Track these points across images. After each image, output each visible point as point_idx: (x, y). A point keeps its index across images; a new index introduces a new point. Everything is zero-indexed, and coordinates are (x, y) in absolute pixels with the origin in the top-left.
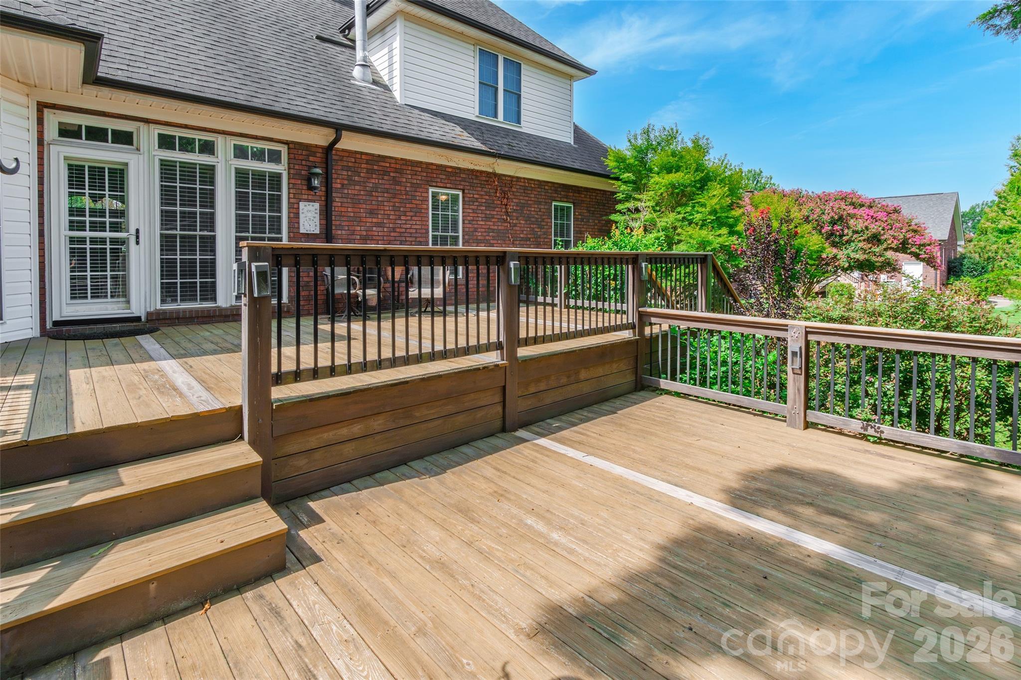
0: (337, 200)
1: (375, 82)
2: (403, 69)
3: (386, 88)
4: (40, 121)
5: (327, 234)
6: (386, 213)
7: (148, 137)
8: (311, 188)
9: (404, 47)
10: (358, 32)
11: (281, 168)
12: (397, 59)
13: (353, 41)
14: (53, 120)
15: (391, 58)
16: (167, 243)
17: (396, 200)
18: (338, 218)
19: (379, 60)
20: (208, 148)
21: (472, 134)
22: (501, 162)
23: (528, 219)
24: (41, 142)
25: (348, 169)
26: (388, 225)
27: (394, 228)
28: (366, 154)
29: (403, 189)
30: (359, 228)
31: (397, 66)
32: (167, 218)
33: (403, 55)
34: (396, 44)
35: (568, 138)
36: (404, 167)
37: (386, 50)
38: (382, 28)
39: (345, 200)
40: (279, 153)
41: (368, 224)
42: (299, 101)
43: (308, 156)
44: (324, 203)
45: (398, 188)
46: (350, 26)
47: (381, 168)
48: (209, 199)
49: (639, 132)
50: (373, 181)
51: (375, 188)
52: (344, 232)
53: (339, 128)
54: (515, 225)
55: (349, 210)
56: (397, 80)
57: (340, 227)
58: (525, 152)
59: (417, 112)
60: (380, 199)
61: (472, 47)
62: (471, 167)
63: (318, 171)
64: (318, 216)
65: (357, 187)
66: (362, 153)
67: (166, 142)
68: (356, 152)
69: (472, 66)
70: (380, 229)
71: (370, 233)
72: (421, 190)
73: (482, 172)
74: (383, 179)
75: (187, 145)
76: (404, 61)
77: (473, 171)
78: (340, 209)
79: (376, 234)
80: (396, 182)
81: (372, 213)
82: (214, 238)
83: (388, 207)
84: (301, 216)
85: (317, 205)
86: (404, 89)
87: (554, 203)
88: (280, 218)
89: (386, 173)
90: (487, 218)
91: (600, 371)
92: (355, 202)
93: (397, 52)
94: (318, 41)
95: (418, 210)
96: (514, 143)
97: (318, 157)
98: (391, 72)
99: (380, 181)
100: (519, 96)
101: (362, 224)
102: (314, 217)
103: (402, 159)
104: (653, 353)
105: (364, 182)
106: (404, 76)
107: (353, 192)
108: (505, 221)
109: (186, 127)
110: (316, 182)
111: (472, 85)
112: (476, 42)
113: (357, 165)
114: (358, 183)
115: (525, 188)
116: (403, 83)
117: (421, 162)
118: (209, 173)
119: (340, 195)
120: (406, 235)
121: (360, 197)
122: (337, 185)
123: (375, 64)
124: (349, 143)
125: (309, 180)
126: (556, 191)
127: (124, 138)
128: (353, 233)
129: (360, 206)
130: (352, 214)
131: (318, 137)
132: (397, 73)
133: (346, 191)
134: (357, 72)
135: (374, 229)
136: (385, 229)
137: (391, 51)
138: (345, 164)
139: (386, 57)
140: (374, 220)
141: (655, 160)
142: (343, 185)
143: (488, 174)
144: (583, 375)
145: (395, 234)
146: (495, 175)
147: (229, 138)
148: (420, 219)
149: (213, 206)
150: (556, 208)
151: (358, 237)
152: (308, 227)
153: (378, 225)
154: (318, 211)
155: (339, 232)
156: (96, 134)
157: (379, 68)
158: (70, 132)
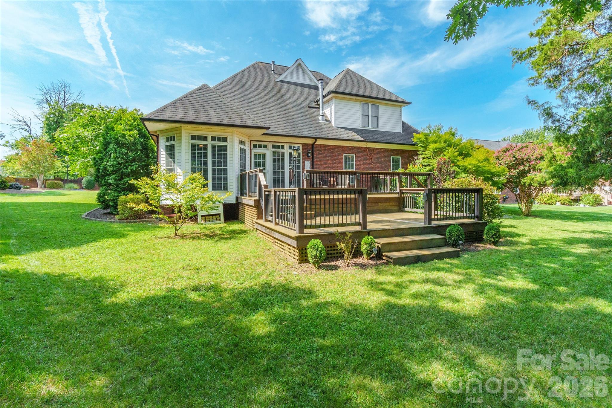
0: (315, 159)
1: (326, 120)
2: (335, 115)
3: (329, 121)
4: (250, 144)
7: (270, 146)
8: (308, 156)
9: (335, 108)
10: (320, 103)
11: (300, 151)
12: (333, 112)
13: (319, 105)
14: (252, 144)
15: (331, 111)
16: (274, 172)
17: (333, 159)
18: (316, 165)
19: (327, 112)
20: (283, 147)
21: (358, 134)
22: (368, 143)
23: (380, 163)
24: (250, 149)
25: (318, 150)
28: (324, 145)
29: (335, 155)
31: (333, 114)
32: (274, 166)
33: (335, 110)
34: (333, 107)
35: (400, 130)
36: (335, 148)
37: (329, 109)
38: (328, 101)
39: (318, 160)
40: (300, 147)
42: (305, 132)
43: (307, 147)
44: (312, 161)
45: (333, 155)
46: (318, 101)
48: (283, 161)
49: (425, 128)
50: (326, 153)
51: (326, 155)
53: (316, 138)
54: (375, 166)
55: (319, 162)
56: (333, 119)
57: (316, 168)
58: (379, 138)
59: (339, 129)
60: (328, 159)
61: (359, 103)
62: (358, 146)
63: (310, 151)
64: (310, 165)
66: (322, 145)
67: (274, 147)
69: (359, 110)
72: (341, 155)
73: (362, 147)
74: (328, 152)
75: (278, 147)
76: (335, 112)
77: (359, 147)
78: (317, 162)
80: (333, 153)
81: (326, 163)
82: (284, 171)
83: (330, 161)
84: (305, 165)
85: (310, 161)
86: (335, 122)
87: (392, 157)
88: (300, 165)
89: (329, 150)
90: (364, 163)
91: (386, 204)
92: (320, 160)
93: (333, 110)
94: (308, 108)
95: (340, 162)
96: (375, 136)
97: (310, 147)
98: (331, 116)
100: (378, 117)
101: (323, 167)
103: (334, 146)
104: (404, 202)
105: (323, 154)
106: (335, 117)
107: (320, 157)
108: (371, 164)
109: (278, 142)
110: (310, 155)
111: (359, 116)
112: (361, 101)
113: (321, 149)
114: (321, 154)
115: (379, 152)
116: (335, 120)
117: (341, 146)
118: (283, 154)
121: (322, 158)
122: (315, 155)
123: (326, 113)
124: (319, 142)
125: (308, 154)
126: (392, 152)
127: (265, 147)
129: (322, 161)
130: (319, 164)
131: (310, 141)
132: (333, 116)
133: (318, 157)
134: (320, 118)
137: (331, 109)
138: (317, 148)
139: (330, 111)
141: (432, 138)
142: (317, 155)
143: (364, 148)
144: (380, 204)
146: (367, 148)
147: (287, 144)
148: (340, 164)
149: (284, 163)
150: (393, 159)
152: (307, 168)
154: (310, 163)
156: (260, 146)
157: (327, 114)
158: (255, 146)
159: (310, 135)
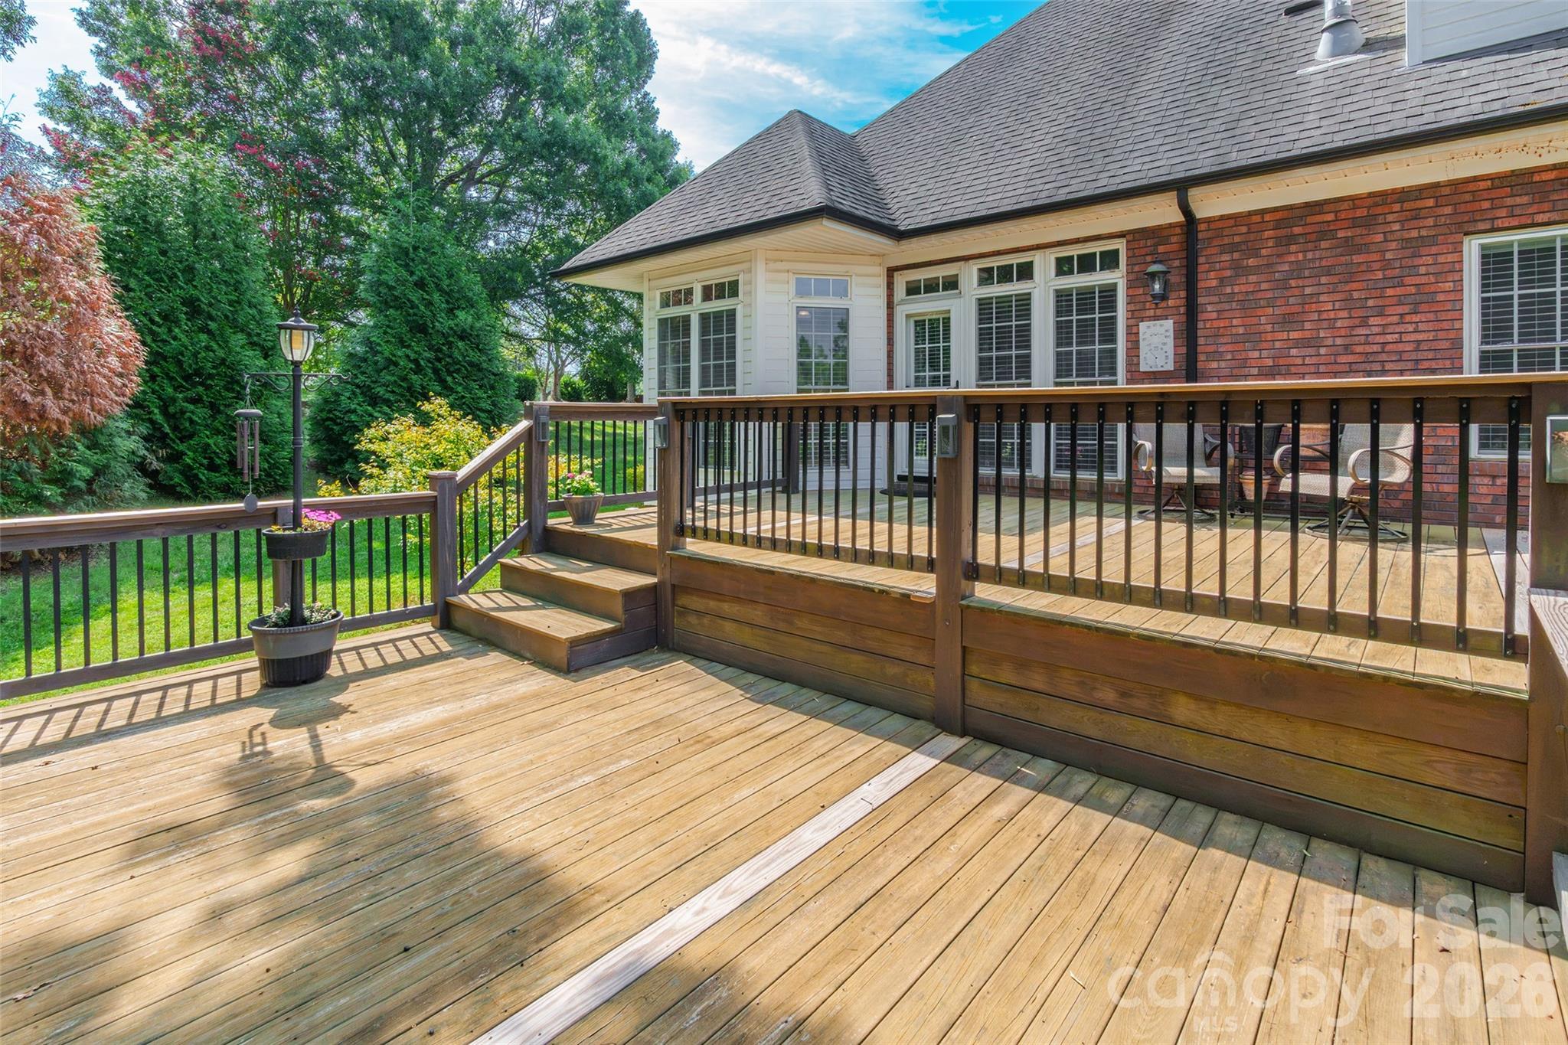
0: (1209, 308)
1: (1367, 45)
3: (1396, 42)
4: (890, 286)
5: (1190, 368)
6: (1324, 316)
7: (967, 275)
11: (1117, 277)
14: (901, 281)
17: (1354, 286)
18: (1210, 340)
20: (1027, 271)
24: (890, 305)
25: (1232, 248)
26: (1329, 342)
27: (1346, 346)
28: (1276, 210)
29: (1374, 257)
30: (1256, 354)
32: (985, 367)
36: (1379, 210)
39: (1226, 306)
40: (1115, 253)
41: (1278, 345)
43: (1156, 245)
44: (1184, 318)
45: (1357, 259)
47: (1309, 229)
48: (1025, 336)
50: (1292, 258)
51: (1297, 271)
52: (1223, 364)
53: (1181, 187)
55: (1235, 322)
57: (1217, 356)
60: (1308, 291)
64: (1170, 342)
65: (1253, 278)
67: (985, 277)
68: (1250, 214)
70: (1311, 351)
71: (1282, 362)
72: (1434, 250)
74: (1316, 249)
75: (1005, 274)
78: (1216, 324)
79: (1299, 361)
80: (1350, 246)
81: (1288, 321)
84: (1142, 344)
85: (1171, 323)
88: (1114, 351)
89: (1324, 234)
92: (1248, 305)
95: (1425, 298)
97: (1173, 244)
99: (1310, 255)
101: (1264, 345)
102: (1164, 344)
103: (1371, 195)
105: (1269, 265)
107: (1243, 288)
110: (1158, 288)
113: (1252, 237)
114: (1254, 270)
117: (1436, 186)
118: (1025, 304)
119: (1215, 299)
120: (1384, 357)
121: (1260, 295)
122: (1210, 282)
127: (953, 283)
128: (1244, 364)
129: (1260, 312)
130: (1241, 330)
133: (1228, 290)
135: (1294, 352)
136: (1323, 351)
138: (1226, 241)
140: (1293, 335)
142: (1221, 280)
145: (1350, 358)
147: (1048, 251)
148: (1431, 316)
149: (1029, 346)
151: (1255, 371)
152: (1151, 362)
153: (1300, 344)
154: (1171, 333)
155: (1215, 365)
156: (931, 287)
158: (913, 290)
159: (1138, 172)
